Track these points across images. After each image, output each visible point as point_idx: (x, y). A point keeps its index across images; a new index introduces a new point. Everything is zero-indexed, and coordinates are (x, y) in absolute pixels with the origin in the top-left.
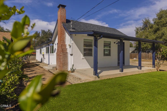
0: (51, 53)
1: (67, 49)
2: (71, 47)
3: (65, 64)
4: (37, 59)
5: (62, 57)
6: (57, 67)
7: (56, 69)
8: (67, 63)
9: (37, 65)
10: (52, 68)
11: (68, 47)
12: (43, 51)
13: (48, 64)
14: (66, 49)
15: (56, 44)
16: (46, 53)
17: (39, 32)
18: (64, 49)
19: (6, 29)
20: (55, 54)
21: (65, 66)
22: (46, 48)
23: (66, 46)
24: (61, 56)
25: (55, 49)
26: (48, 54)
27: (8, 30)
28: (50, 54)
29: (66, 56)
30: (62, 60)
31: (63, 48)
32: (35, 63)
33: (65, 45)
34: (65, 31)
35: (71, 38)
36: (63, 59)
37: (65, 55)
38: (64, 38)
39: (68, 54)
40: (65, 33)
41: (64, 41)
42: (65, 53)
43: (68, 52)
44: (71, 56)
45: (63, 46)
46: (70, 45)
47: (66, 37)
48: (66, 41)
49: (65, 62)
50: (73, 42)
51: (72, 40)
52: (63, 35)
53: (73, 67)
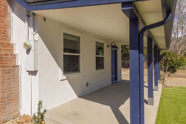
1: (15, 55)
2: (31, 52)
8: (18, 95)
11: (19, 50)
14: (14, 57)
18: (7, 55)
21: (11, 105)
23: (12, 47)
29: (14, 75)
31: (5, 55)
33: (10, 46)
34: (9, 7)
35: (29, 26)
36: (5, 84)
37: (9, 73)
38: (5, 25)
39: (21, 71)
40: (10, 13)
41: (4, 33)
42: (9, 68)
43: (21, 65)
44: (31, 75)
45: (2, 46)
46: (28, 46)
47: (12, 24)
48: (13, 34)
49: (11, 94)
50: (39, 38)
51: (36, 33)
52: (3, 18)
53: (41, 108)
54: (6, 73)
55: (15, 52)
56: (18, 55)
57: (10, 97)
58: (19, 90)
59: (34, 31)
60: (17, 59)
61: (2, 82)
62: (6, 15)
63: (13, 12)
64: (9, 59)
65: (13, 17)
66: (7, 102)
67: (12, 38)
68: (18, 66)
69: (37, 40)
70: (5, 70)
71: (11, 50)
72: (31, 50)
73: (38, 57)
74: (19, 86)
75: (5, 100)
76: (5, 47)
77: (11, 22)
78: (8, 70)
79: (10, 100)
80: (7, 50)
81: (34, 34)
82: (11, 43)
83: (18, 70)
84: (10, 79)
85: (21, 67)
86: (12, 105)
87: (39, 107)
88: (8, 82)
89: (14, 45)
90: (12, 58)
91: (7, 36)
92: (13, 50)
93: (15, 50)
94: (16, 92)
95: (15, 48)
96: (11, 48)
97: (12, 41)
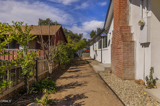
0: (104, 48)
1: (132, 34)
2: (145, 28)
3: (129, 65)
4: (91, 56)
5: (122, 50)
6: (113, 69)
7: (111, 72)
9: (88, 63)
10: (104, 70)
12: (95, 46)
13: (101, 62)
14: (131, 35)
15: (110, 33)
16: (99, 48)
17: (95, 31)
18: (126, 34)
19: (69, 31)
20: (109, 48)
22: (99, 42)
24: (120, 48)
25: (110, 40)
26: (101, 49)
27: (70, 31)
28: (102, 49)
29: (131, 48)
30: (121, 57)
32: (88, 60)
34: (128, 0)
36: (125, 54)
37: (128, 46)
39: (136, 45)
40: (129, 4)
41: (125, 20)
42: (128, 43)
43: (136, 41)
44: (144, 47)
45: (124, 29)
46: (142, 23)
47: (130, 12)
48: (130, 19)
49: (129, 61)
50: (152, 14)
51: (149, 11)
52: (124, 9)
53: (153, 73)
54: (126, 46)
55: (132, 32)
56: (134, 34)
57: (128, 63)
58: (134, 59)
59: (147, 10)
60: (133, 37)
61: (123, 52)
62: (126, 6)
63: (131, 3)
64: (128, 36)
65: (130, 7)
66: (126, 66)
67: (130, 22)
68: (134, 42)
69: (151, 16)
70: (126, 44)
71: (129, 31)
72: (145, 25)
73: (151, 31)
74: (134, 56)
75: (125, 64)
76: (125, 29)
77: (129, 11)
78: (127, 44)
79: (128, 65)
80: (127, 31)
81: (147, 13)
82: (129, 25)
83: (134, 44)
84: (128, 50)
85: (136, 43)
86: (129, 70)
87: (151, 72)
88: (127, 52)
89: (131, 27)
90: (130, 36)
91: (126, 22)
92: (130, 31)
93: (132, 30)
94: (132, 60)
95: (132, 29)
96: (129, 30)
97: (130, 24)
